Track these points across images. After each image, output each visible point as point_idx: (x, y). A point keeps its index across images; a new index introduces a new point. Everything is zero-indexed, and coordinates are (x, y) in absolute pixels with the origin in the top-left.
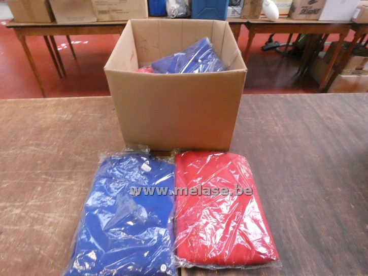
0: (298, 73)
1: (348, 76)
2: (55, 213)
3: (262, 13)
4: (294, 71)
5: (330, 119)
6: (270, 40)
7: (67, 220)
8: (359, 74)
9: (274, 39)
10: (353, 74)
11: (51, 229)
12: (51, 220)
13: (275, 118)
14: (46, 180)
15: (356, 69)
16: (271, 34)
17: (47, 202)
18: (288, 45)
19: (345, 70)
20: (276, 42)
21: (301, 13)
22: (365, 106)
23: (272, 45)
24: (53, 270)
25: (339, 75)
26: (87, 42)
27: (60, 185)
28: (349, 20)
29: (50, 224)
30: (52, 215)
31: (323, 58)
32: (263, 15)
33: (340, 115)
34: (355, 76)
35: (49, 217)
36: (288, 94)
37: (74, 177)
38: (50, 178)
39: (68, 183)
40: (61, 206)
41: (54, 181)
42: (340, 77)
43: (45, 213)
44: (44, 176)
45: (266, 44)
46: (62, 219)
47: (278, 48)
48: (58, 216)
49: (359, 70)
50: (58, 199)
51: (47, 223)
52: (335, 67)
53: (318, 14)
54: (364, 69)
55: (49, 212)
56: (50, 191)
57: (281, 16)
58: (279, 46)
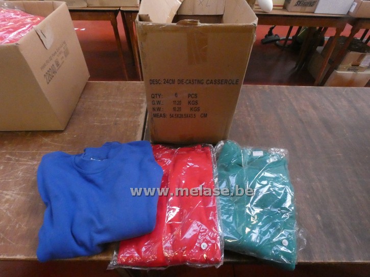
0: (296, 67)
1: (343, 72)
2: (13, 191)
3: (256, 3)
4: (291, 66)
5: (304, 111)
6: (270, 33)
7: (23, 198)
8: (355, 70)
9: (274, 32)
10: (349, 70)
11: (6, 206)
12: (7, 197)
13: (249, 109)
14: (9, 159)
15: (352, 65)
16: (271, 26)
17: (7, 180)
18: (287, 39)
19: (341, 66)
20: (276, 35)
21: (296, 5)
22: (343, 100)
23: (272, 38)
24: (2, 243)
25: (335, 71)
26: (84, 29)
27: (23, 165)
28: (346, 13)
29: (6, 202)
30: (10, 193)
31: (320, 53)
32: (258, 5)
33: (315, 108)
34: (351, 73)
35: (6, 195)
36: (267, 86)
37: (37, 157)
38: (13, 158)
39: (31, 163)
40: (20, 184)
41: (17, 161)
42: (336, 72)
43: (3, 190)
44: (8, 156)
45: (266, 36)
46: (19, 196)
47: (277, 42)
48: (16, 194)
49: (356, 66)
50: (17, 178)
51: (4, 200)
52: (331, 62)
53: (314, 7)
54: (360, 66)
55: (7, 190)
56: (12, 169)
57: (276, 8)
58: (279, 40)
